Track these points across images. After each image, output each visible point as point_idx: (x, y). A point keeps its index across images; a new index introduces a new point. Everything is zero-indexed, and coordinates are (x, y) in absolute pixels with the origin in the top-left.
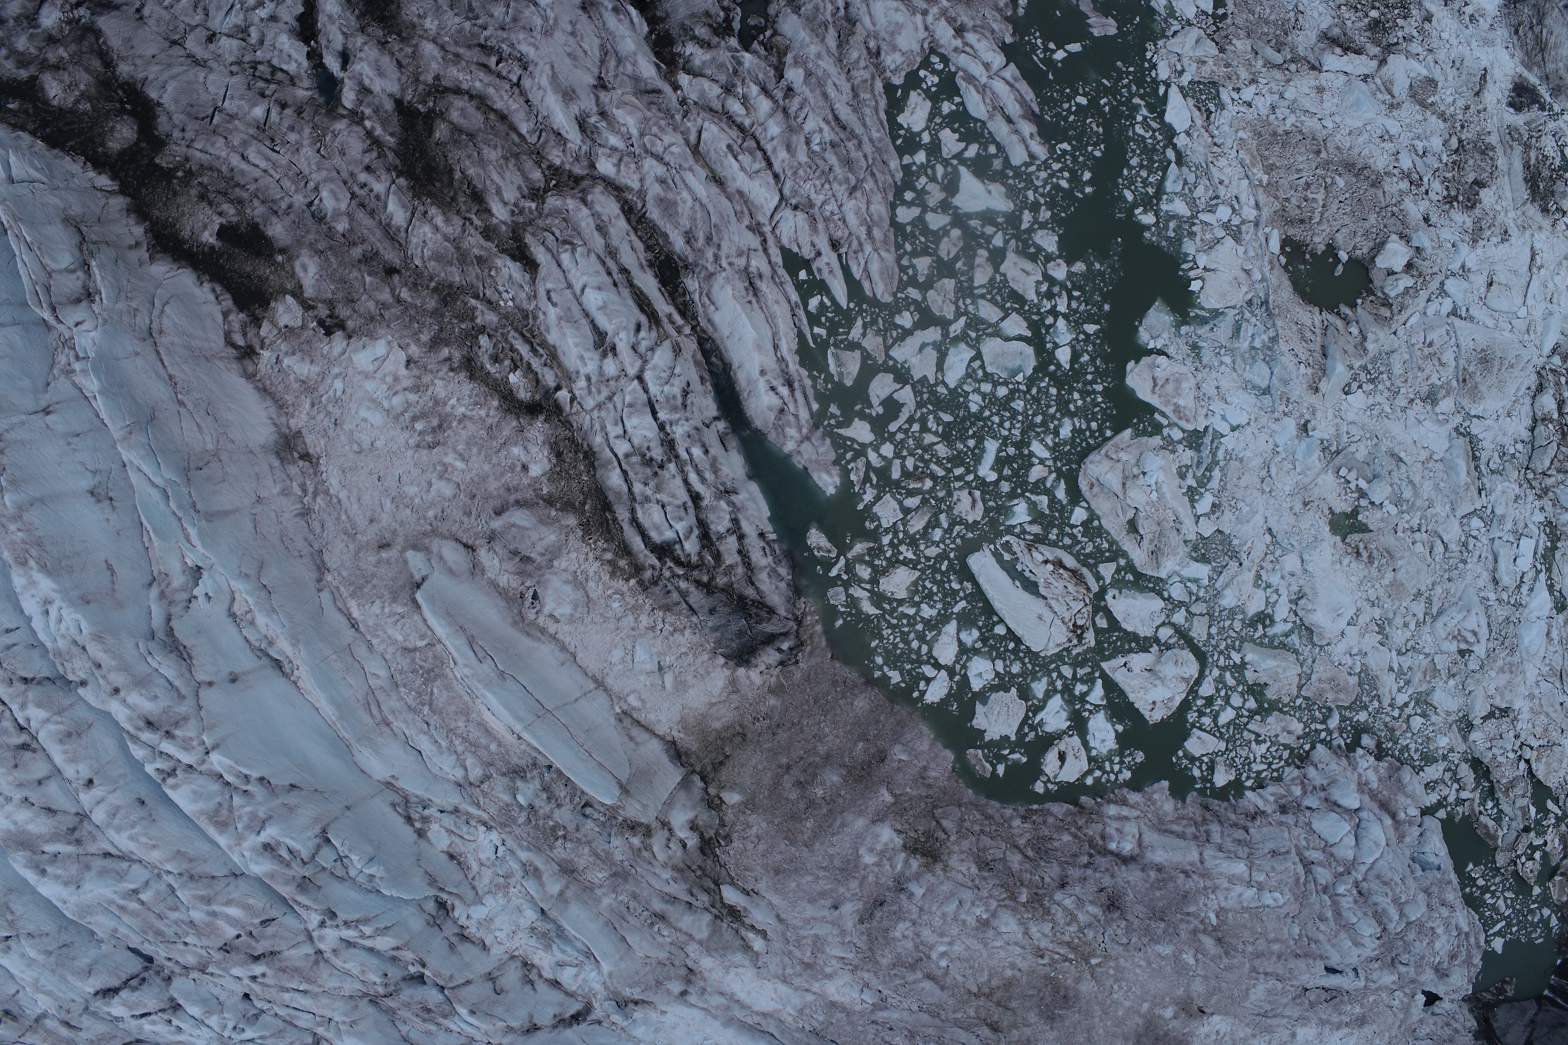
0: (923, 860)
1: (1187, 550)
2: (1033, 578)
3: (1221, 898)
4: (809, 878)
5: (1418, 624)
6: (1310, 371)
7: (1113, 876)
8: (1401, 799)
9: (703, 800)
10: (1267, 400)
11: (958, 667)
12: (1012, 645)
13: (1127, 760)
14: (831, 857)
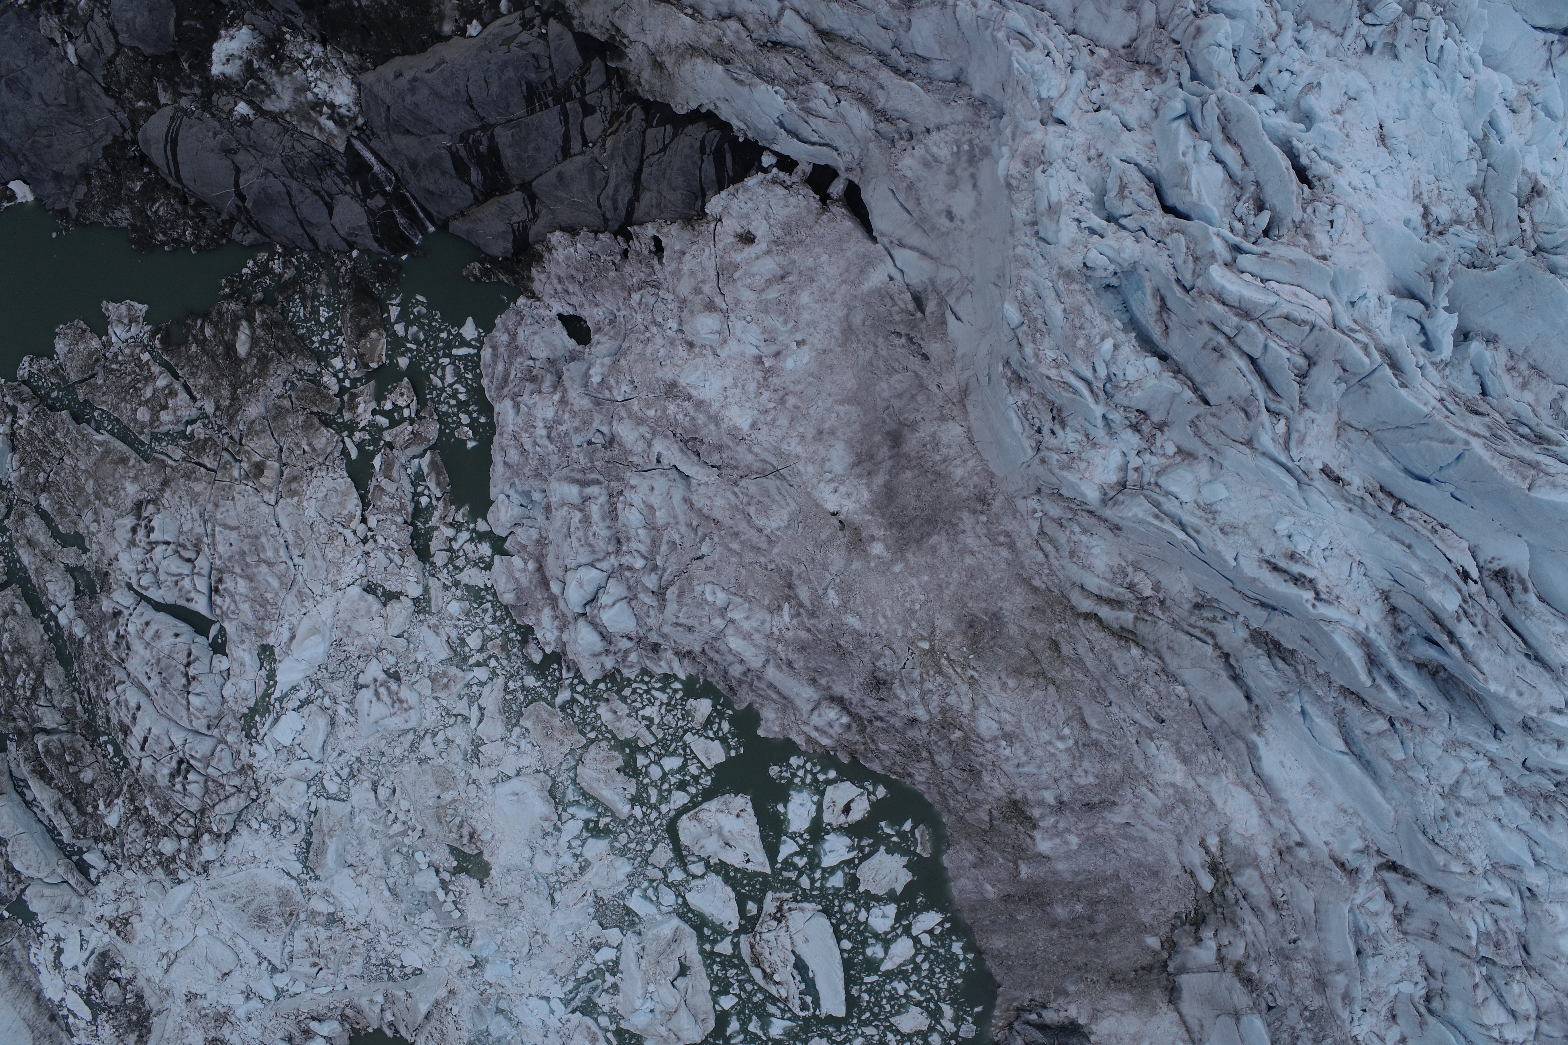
0: (1025, 808)
1: (641, 927)
2: (795, 973)
3: (768, 625)
4: (1134, 855)
5: (435, 735)
6: (449, 1006)
7: (862, 700)
8: (524, 581)
9: (1177, 952)
10: (503, 1005)
11: (899, 931)
12: (843, 927)
13: (788, 775)
14: (1103, 857)
